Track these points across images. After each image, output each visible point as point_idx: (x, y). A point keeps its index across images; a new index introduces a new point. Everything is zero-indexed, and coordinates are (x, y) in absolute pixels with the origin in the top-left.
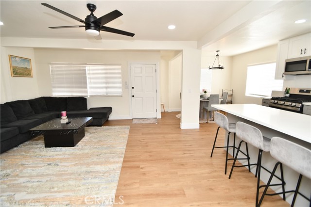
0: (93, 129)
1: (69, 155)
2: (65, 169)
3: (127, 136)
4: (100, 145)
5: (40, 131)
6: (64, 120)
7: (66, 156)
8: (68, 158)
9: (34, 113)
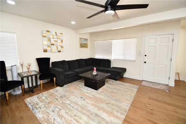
0: (111, 81)
1: (92, 95)
2: (87, 105)
3: (134, 95)
4: (111, 96)
5: (83, 77)
6: (95, 73)
7: (91, 96)
8: (91, 98)
9: (86, 66)
